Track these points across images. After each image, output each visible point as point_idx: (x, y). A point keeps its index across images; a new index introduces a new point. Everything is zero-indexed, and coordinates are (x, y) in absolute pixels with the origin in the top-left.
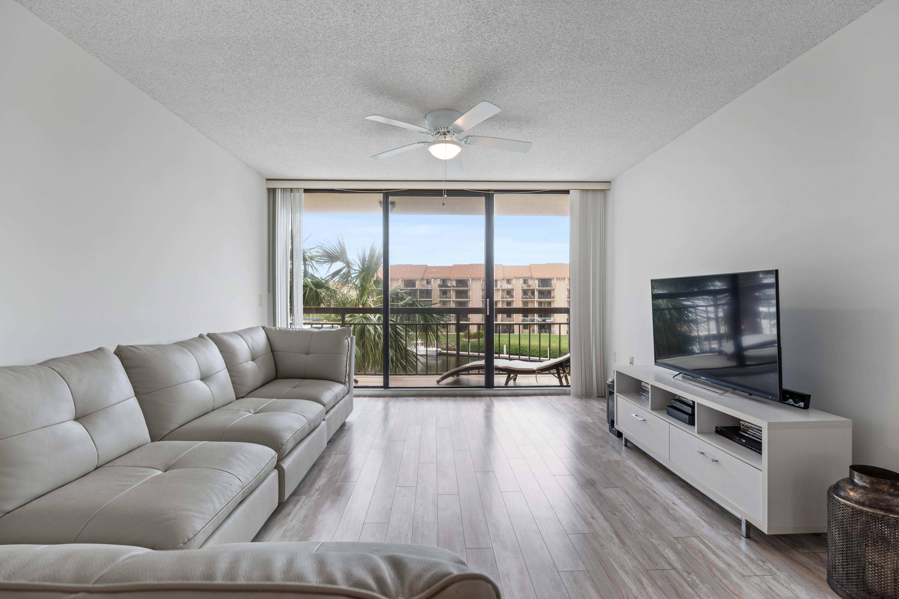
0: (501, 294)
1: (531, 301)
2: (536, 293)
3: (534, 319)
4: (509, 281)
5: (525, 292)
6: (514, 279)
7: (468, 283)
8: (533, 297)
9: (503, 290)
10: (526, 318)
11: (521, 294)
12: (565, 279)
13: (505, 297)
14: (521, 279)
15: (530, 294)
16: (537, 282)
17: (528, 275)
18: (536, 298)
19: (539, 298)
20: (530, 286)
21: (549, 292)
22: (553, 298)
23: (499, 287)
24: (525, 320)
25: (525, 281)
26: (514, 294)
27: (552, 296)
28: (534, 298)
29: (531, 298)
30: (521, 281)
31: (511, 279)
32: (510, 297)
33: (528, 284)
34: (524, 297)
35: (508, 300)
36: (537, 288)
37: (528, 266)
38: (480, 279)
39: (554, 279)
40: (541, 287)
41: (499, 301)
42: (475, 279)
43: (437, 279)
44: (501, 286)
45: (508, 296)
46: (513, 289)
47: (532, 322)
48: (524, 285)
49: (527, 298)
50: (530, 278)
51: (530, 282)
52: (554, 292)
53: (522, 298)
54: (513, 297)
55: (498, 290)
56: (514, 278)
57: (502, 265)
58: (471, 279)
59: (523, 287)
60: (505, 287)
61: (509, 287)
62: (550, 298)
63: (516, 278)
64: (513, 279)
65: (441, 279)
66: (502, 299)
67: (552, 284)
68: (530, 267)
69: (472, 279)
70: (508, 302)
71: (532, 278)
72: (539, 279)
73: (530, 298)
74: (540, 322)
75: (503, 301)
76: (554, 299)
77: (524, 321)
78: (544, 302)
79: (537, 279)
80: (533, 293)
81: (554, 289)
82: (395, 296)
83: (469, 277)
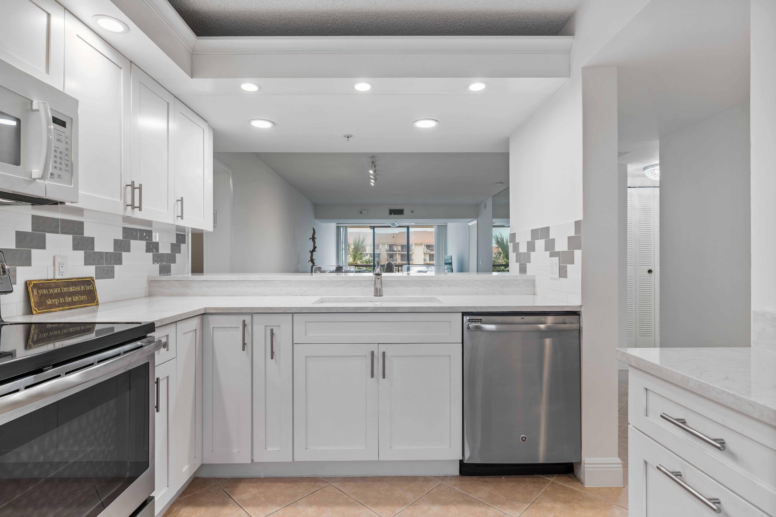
7: (412, 248)
38: (422, 244)
42: (418, 244)
43: (385, 244)
58: (414, 245)
65: (388, 245)
83: (413, 242)
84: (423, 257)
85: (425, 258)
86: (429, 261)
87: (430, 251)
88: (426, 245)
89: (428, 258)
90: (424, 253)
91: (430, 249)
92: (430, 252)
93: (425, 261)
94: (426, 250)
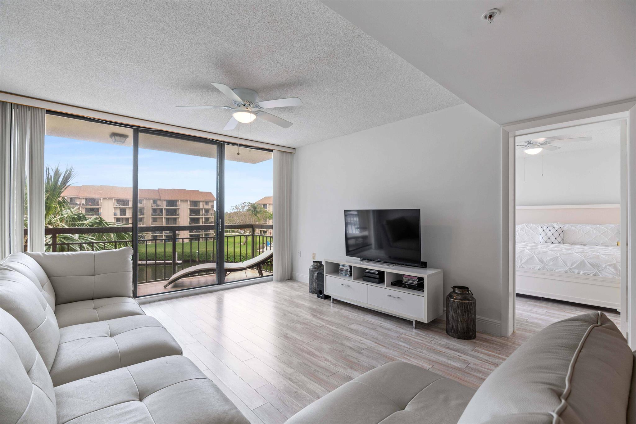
1: (160, 218)
2: (164, 211)
5: (154, 210)
6: (145, 200)
7: (100, 202)
8: (161, 214)
11: (151, 212)
12: (187, 201)
14: (151, 200)
15: (158, 211)
16: (165, 203)
18: (164, 216)
19: (167, 215)
20: (158, 206)
21: (175, 211)
22: (178, 215)
25: (155, 202)
26: (145, 212)
27: (177, 213)
29: (160, 215)
33: (157, 204)
34: (153, 214)
36: (165, 207)
37: (157, 190)
38: (113, 199)
39: (179, 201)
40: (168, 206)
42: (107, 198)
46: (144, 208)
48: (154, 205)
49: (156, 215)
50: (158, 199)
51: (159, 203)
52: (179, 211)
53: (152, 215)
54: (143, 214)
56: (145, 199)
58: (102, 199)
59: (153, 206)
62: (176, 215)
63: (146, 199)
67: (178, 205)
68: (159, 191)
71: (160, 200)
73: (158, 215)
74: (168, 233)
78: (171, 218)
79: (165, 200)
80: (161, 210)
81: (179, 209)
82: (78, 216)
83: (101, 196)
84: (113, 212)
85: (115, 212)
88: (117, 200)
89: (118, 212)
90: (114, 208)
91: (121, 204)
92: (121, 207)
93: (116, 215)
94: (116, 204)
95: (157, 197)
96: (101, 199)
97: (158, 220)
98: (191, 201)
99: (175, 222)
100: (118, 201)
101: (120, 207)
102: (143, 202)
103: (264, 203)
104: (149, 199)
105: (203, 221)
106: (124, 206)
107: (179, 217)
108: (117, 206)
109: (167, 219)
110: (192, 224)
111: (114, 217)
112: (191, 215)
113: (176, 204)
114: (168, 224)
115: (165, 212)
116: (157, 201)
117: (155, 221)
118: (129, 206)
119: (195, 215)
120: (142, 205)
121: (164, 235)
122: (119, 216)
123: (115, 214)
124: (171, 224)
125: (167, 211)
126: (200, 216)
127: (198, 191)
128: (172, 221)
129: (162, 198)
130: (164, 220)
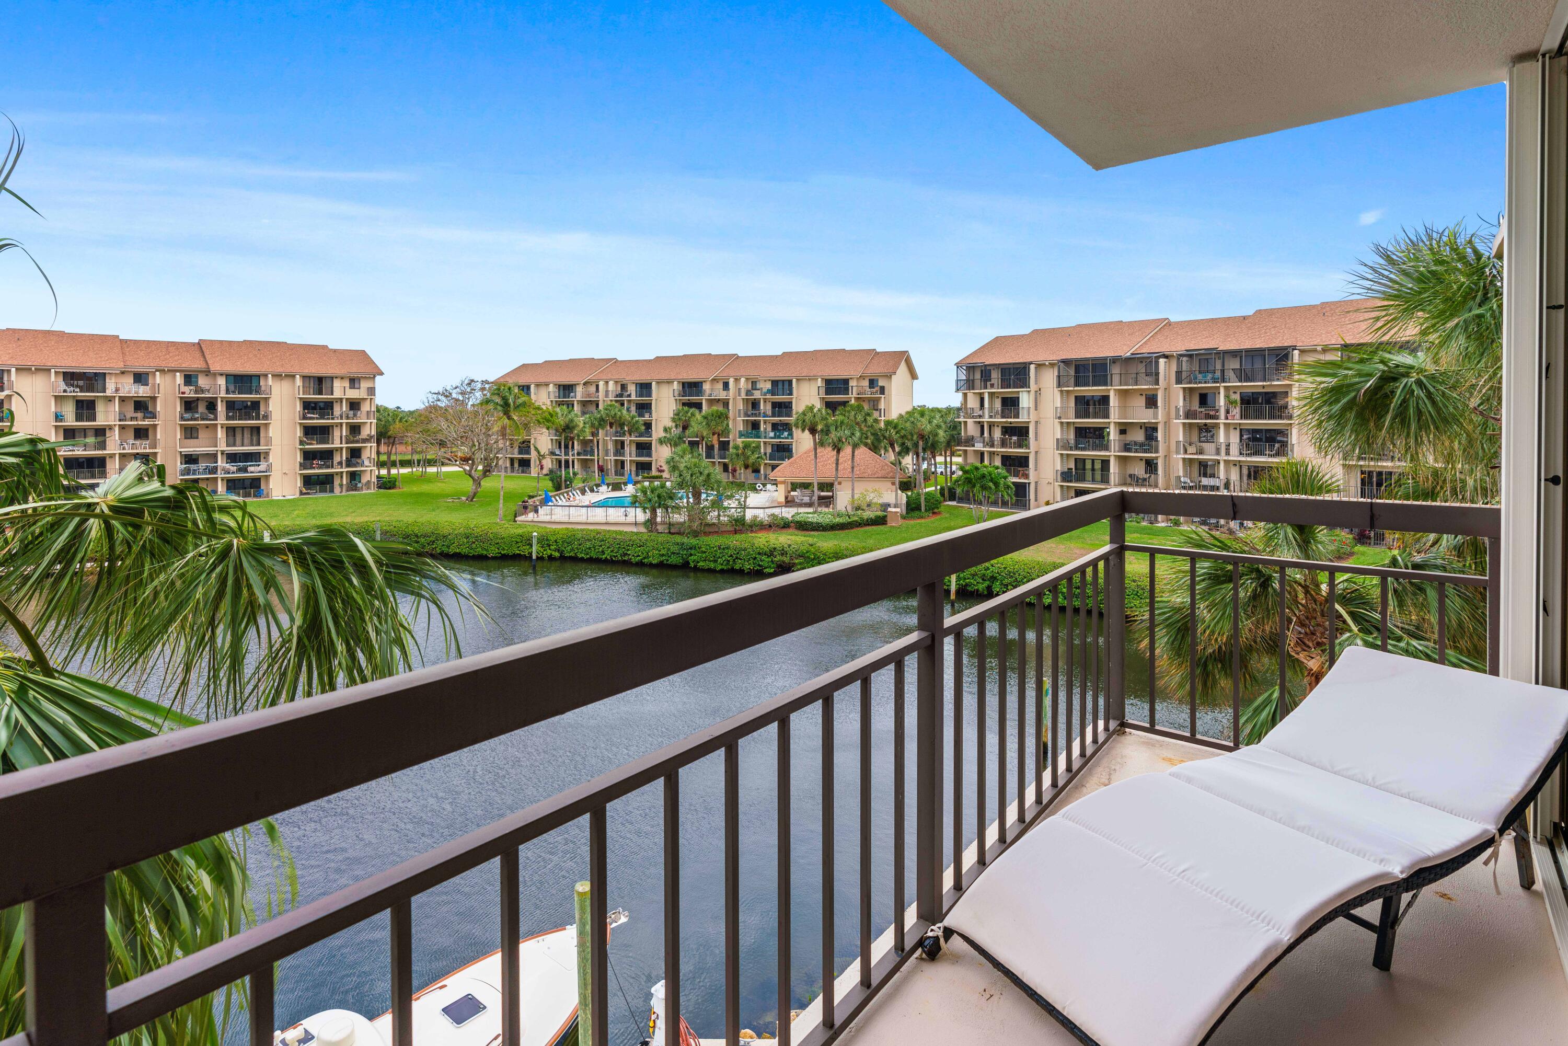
0: (117, 409)
1: (207, 426)
2: (221, 408)
3: (216, 468)
4: (140, 378)
5: (189, 405)
6: (158, 373)
7: (5, 378)
8: (212, 416)
9: (123, 400)
10: (193, 467)
11: (179, 409)
12: (293, 377)
13: (128, 416)
14: (178, 374)
15: (202, 408)
16: (222, 381)
17: (198, 364)
18: (222, 420)
19: (228, 418)
20: (203, 391)
21: (256, 405)
22: (266, 417)
23: (109, 392)
24: (189, 470)
25: (189, 379)
26: (158, 409)
27: (262, 413)
28: (216, 419)
29: (207, 419)
30: (179, 378)
31: (147, 374)
32: (144, 418)
33: (197, 386)
34: (187, 416)
35: (140, 423)
36: (223, 394)
37: (194, 344)
38: (50, 370)
39: (266, 376)
40: (234, 392)
41: (111, 428)
42: (31, 369)
44: (117, 390)
45: (139, 415)
46: (154, 399)
47: (210, 473)
48: (186, 389)
49: (196, 419)
50: (201, 372)
51: (202, 382)
52: (267, 405)
53: (182, 418)
54: (154, 416)
55: (110, 399)
56: (157, 370)
57: (118, 336)
58: (13, 370)
59: (184, 393)
60: (129, 392)
61: (142, 391)
62: (258, 418)
63: (162, 371)
64: (154, 374)
66: (120, 420)
67: (263, 388)
68: (200, 347)
69: (17, 369)
70: (140, 429)
71: (207, 372)
72: (227, 375)
73: (203, 419)
74: (233, 473)
75: (122, 428)
76: (267, 419)
77: (188, 474)
78: (243, 428)
79: (222, 375)
80: (211, 406)
81: (267, 399)
83: (9, 362)
84: (53, 409)
85: (59, 410)
86: (77, 420)
87: (81, 391)
88: (64, 373)
89: (69, 411)
90: (56, 397)
91: (77, 386)
92: (79, 394)
93: (61, 421)
94: (62, 385)
95: (196, 364)
96: (9, 371)
97: (202, 434)
98: (304, 377)
99: (255, 438)
100: (70, 377)
101: (74, 396)
102: (150, 381)
103: (523, 381)
104: (173, 371)
105: (344, 434)
106: (88, 391)
107: (267, 425)
108: (65, 391)
109: (231, 431)
110: (308, 444)
111: (56, 427)
112: (304, 418)
113: (259, 386)
114: (234, 445)
115: (225, 409)
116: (197, 377)
117: (191, 438)
118: (105, 392)
119: (317, 419)
120: (148, 388)
121: (222, 479)
122: (70, 421)
123: (58, 417)
124: (243, 445)
125: (231, 405)
126: (333, 419)
127: (325, 347)
128: (247, 435)
129: (212, 368)
130: (221, 434)
